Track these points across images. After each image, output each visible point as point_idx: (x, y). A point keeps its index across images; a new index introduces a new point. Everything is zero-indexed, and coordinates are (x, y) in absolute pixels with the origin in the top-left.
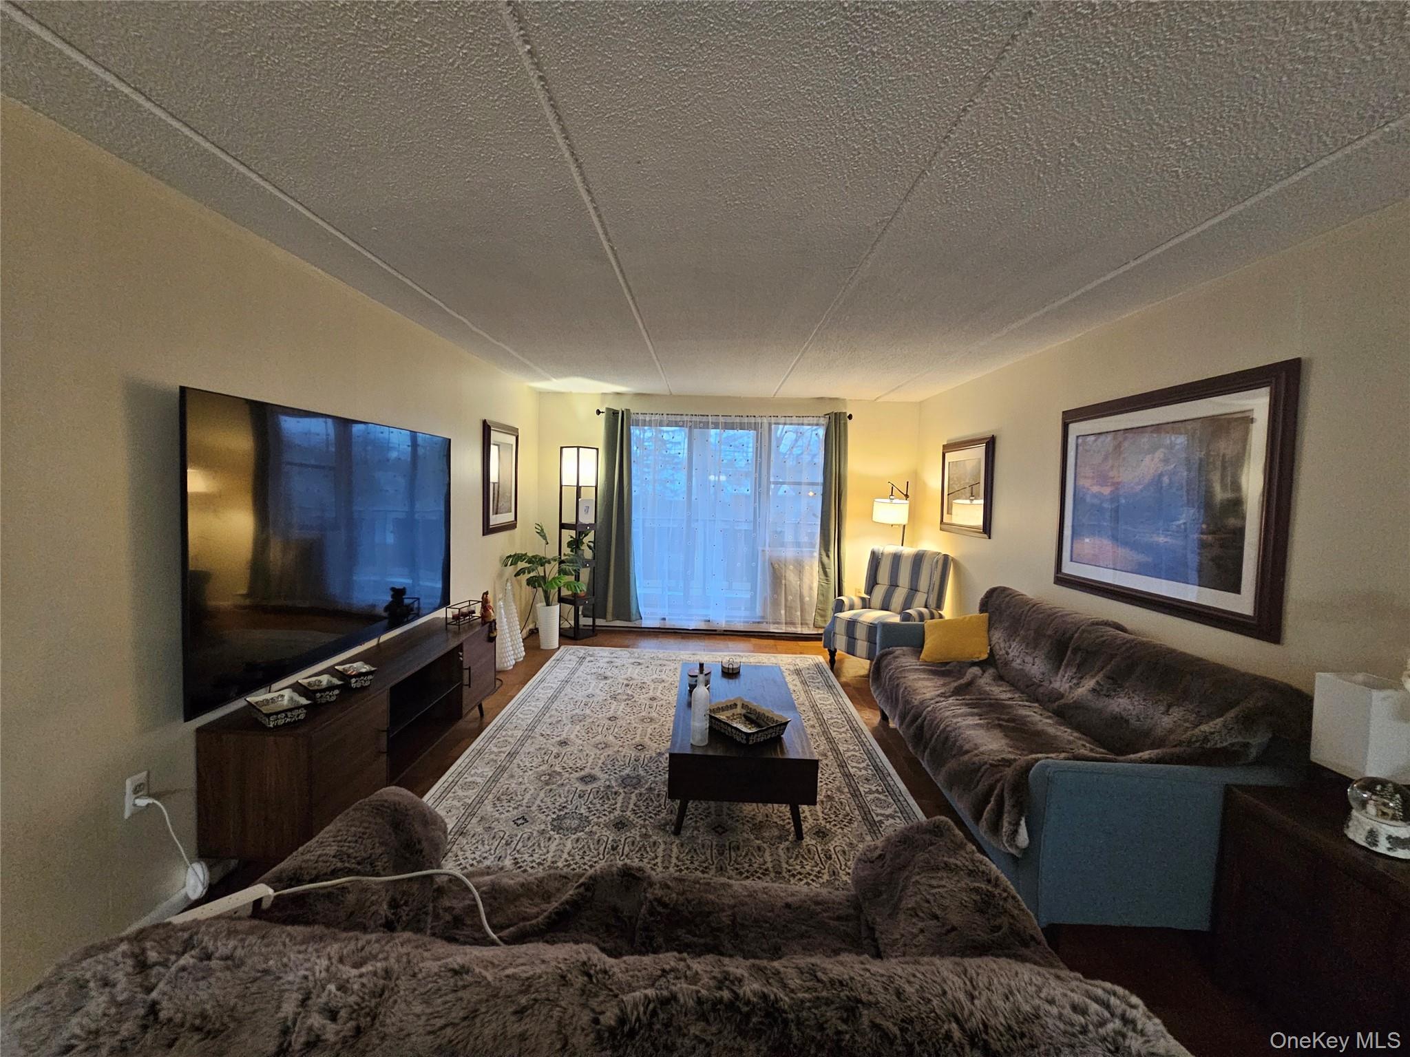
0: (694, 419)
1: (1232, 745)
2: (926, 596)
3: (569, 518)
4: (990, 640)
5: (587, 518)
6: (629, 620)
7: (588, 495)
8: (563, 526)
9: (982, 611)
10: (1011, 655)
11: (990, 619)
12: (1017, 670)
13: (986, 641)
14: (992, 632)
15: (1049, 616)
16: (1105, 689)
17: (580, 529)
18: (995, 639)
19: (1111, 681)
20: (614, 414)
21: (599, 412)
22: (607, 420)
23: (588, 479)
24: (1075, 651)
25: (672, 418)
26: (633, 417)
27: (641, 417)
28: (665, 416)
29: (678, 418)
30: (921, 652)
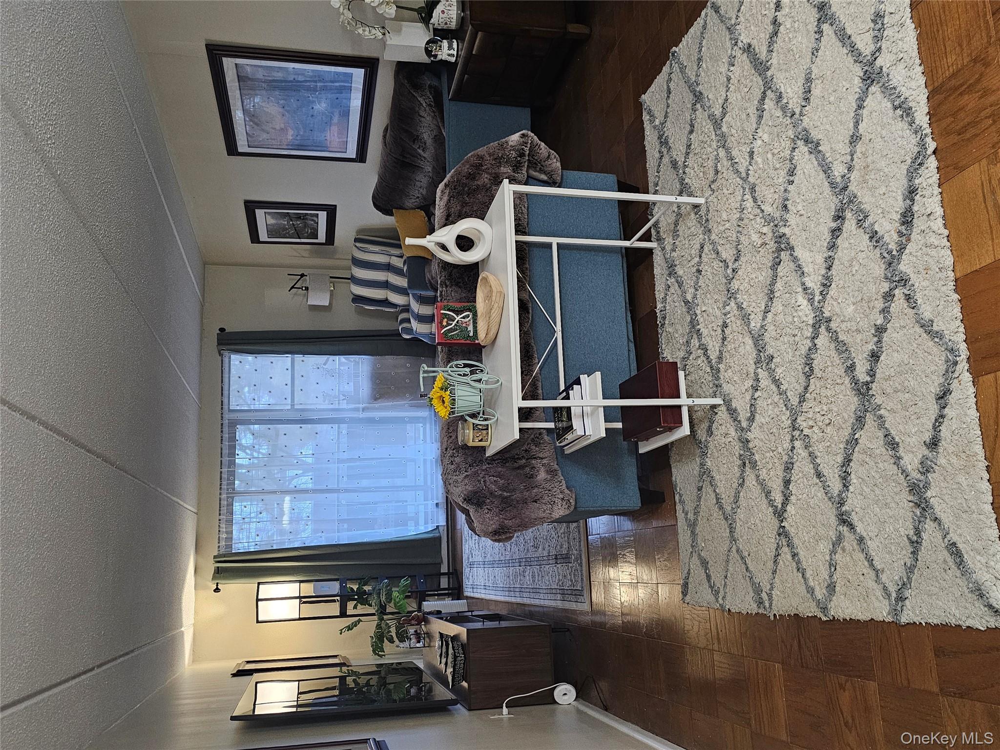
0: (224, 487)
1: (431, 93)
2: (392, 257)
3: (334, 609)
4: (412, 209)
5: (334, 587)
6: (440, 538)
7: (308, 589)
8: (343, 614)
9: (391, 214)
10: (419, 195)
11: (397, 208)
12: (427, 192)
13: (412, 211)
14: (406, 207)
15: (385, 169)
16: (421, 144)
17: (345, 598)
18: (410, 205)
19: (416, 141)
20: (219, 573)
21: (217, 590)
22: (225, 578)
23: (292, 589)
24: (404, 157)
25: (224, 510)
26: (222, 551)
27: (223, 543)
28: (222, 517)
29: (224, 503)
30: (427, 259)
